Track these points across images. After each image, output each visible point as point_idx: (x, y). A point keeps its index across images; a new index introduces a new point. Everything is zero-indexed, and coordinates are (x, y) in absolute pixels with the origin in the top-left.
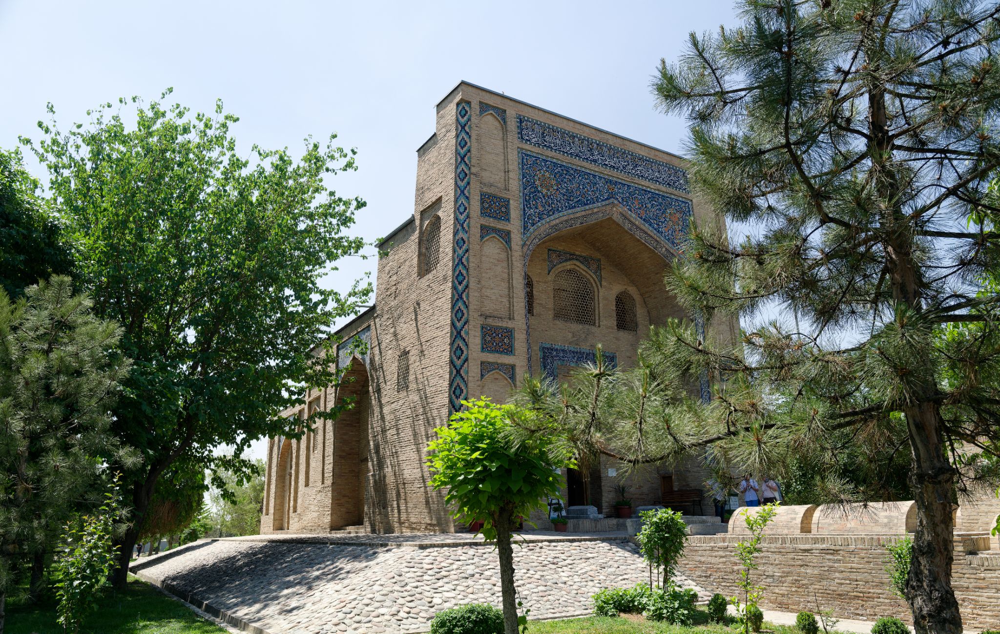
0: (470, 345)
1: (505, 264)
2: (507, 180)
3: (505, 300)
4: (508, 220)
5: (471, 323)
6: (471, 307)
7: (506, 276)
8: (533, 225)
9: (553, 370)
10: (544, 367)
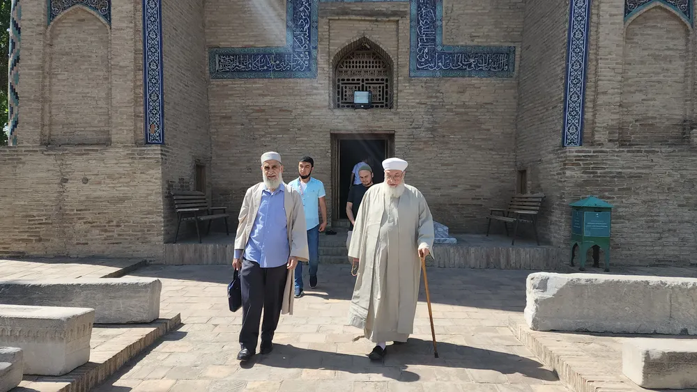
9: (310, 12)
10: (294, 9)
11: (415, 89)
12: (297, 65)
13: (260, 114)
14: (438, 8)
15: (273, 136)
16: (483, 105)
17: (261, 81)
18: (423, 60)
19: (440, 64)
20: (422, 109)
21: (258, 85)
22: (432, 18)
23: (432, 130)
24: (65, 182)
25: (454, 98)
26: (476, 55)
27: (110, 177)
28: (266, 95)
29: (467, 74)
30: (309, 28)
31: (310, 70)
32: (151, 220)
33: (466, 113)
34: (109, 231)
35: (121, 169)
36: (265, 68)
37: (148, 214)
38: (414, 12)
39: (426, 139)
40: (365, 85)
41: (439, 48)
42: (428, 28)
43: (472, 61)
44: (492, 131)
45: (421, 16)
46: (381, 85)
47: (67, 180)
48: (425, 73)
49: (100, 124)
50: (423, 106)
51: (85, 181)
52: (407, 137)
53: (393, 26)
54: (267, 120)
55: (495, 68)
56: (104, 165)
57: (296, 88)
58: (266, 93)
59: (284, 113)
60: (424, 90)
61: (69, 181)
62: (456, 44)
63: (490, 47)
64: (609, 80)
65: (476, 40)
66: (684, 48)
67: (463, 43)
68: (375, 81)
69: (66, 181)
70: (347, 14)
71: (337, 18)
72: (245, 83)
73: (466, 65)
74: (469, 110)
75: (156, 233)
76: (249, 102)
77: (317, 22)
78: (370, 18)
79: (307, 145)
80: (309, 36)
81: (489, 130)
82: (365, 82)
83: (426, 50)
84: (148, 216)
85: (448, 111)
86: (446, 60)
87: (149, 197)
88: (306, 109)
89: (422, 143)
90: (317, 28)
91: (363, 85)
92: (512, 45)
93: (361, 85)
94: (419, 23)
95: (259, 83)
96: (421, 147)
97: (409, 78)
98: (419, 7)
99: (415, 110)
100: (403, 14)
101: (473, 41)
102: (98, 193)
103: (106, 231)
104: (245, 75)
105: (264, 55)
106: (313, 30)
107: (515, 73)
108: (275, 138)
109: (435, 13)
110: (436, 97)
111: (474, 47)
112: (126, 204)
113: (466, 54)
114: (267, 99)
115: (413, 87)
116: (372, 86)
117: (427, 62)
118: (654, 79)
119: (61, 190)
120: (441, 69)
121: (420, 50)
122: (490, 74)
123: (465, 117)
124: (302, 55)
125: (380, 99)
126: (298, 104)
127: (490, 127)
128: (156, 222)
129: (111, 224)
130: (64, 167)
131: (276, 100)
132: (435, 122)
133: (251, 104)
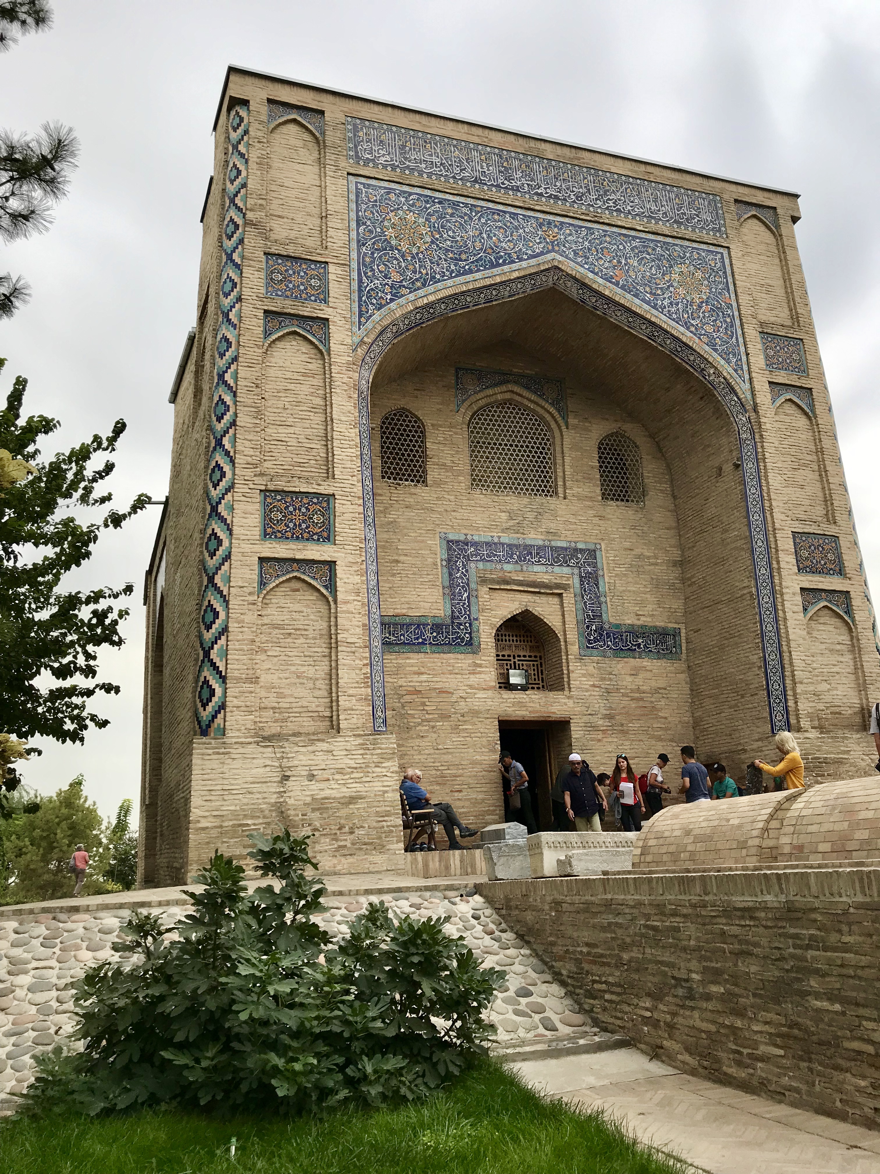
0: (236, 530)
1: (318, 381)
2: (323, 232)
3: (318, 446)
4: (325, 301)
5: (240, 488)
6: (239, 459)
7: (320, 402)
8: (380, 307)
9: (468, 579)
10: (450, 574)
11: (586, 670)
12: (456, 638)
13: (415, 696)
14: (601, 583)
15: (431, 723)
16: (657, 690)
17: (415, 656)
18: (592, 638)
19: (609, 643)
20: (596, 692)
21: (411, 661)
22: (596, 594)
23: (610, 717)
24: (286, 780)
25: (628, 682)
26: (643, 635)
27: (340, 771)
28: (422, 674)
29: (637, 655)
30: (468, 597)
31: (472, 644)
32: (389, 824)
33: (642, 699)
34: (341, 841)
35: (352, 762)
36: (420, 640)
37: (386, 816)
38: (577, 585)
39: (605, 728)
40: (517, 663)
41: (606, 626)
42: (592, 604)
43: (640, 641)
44: (670, 719)
45: (585, 591)
46: (535, 663)
47: (289, 777)
48: (595, 652)
49: (319, 709)
50: (598, 689)
51: (311, 777)
52: (583, 725)
53: (556, 600)
54: (424, 704)
55: (663, 650)
56: (332, 757)
57: (457, 665)
58: (423, 670)
59: (444, 695)
60: (596, 671)
61: (292, 779)
62: (622, 622)
63: (655, 627)
64: (802, 671)
65: (643, 618)
66: (850, 643)
67: (629, 622)
68: (527, 658)
69: (286, 778)
70: (507, 583)
71: (498, 587)
72: (397, 659)
73: (635, 645)
74: (645, 695)
75: (395, 839)
76: (401, 682)
77: (476, 590)
78: (532, 590)
79: (473, 735)
80: (469, 606)
81: (666, 718)
82: (517, 658)
83: (594, 627)
84: (386, 818)
85: (623, 696)
86: (614, 639)
87: (386, 795)
88: (469, 691)
89: (600, 732)
90: (477, 597)
91: (515, 662)
92: (676, 626)
93: (512, 663)
94: (583, 597)
95: (413, 659)
96: (600, 737)
97: (580, 658)
98: (581, 581)
99: (589, 693)
100: (565, 587)
101: (639, 619)
102: (327, 793)
103: (337, 840)
104: (397, 648)
105: (419, 626)
106: (473, 599)
107: (684, 656)
108: (433, 727)
109: (598, 588)
110: (610, 680)
111: (642, 626)
112: (361, 805)
113: (635, 632)
114: (424, 677)
115: (584, 668)
116: (524, 663)
117: (596, 640)
118: (832, 670)
119: (282, 790)
120: (611, 648)
121: (588, 627)
122: (659, 656)
123: (641, 704)
124: (462, 627)
125: (535, 680)
126: (459, 684)
127: (666, 715)
128: (396, 826)
129: (344, 830)
130: (285, 760)
131: (434, 679)
132: (611, 708)
133: (405, 684)
